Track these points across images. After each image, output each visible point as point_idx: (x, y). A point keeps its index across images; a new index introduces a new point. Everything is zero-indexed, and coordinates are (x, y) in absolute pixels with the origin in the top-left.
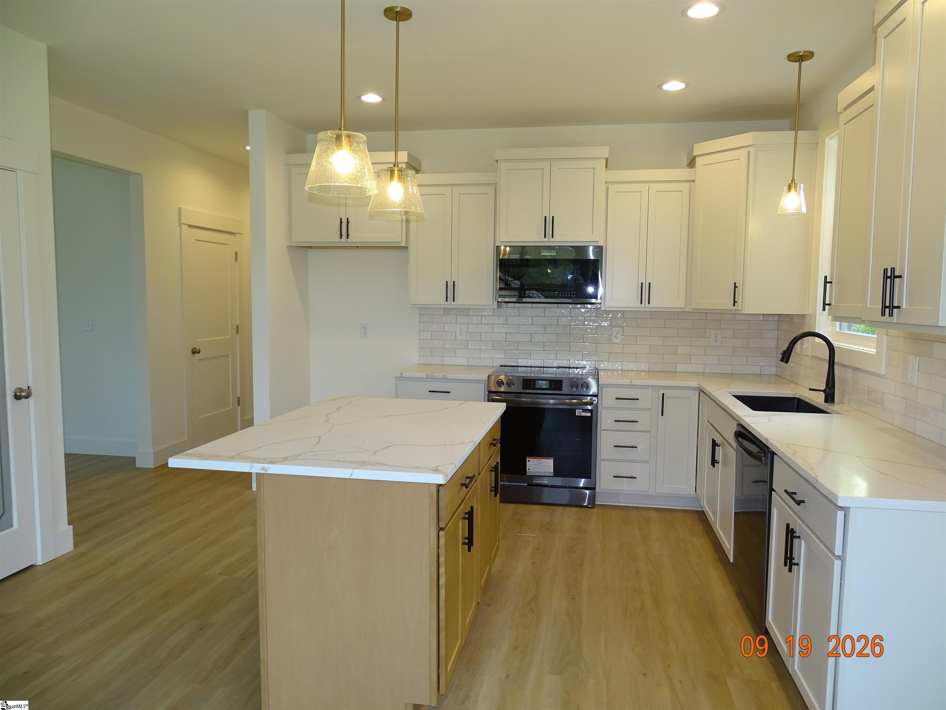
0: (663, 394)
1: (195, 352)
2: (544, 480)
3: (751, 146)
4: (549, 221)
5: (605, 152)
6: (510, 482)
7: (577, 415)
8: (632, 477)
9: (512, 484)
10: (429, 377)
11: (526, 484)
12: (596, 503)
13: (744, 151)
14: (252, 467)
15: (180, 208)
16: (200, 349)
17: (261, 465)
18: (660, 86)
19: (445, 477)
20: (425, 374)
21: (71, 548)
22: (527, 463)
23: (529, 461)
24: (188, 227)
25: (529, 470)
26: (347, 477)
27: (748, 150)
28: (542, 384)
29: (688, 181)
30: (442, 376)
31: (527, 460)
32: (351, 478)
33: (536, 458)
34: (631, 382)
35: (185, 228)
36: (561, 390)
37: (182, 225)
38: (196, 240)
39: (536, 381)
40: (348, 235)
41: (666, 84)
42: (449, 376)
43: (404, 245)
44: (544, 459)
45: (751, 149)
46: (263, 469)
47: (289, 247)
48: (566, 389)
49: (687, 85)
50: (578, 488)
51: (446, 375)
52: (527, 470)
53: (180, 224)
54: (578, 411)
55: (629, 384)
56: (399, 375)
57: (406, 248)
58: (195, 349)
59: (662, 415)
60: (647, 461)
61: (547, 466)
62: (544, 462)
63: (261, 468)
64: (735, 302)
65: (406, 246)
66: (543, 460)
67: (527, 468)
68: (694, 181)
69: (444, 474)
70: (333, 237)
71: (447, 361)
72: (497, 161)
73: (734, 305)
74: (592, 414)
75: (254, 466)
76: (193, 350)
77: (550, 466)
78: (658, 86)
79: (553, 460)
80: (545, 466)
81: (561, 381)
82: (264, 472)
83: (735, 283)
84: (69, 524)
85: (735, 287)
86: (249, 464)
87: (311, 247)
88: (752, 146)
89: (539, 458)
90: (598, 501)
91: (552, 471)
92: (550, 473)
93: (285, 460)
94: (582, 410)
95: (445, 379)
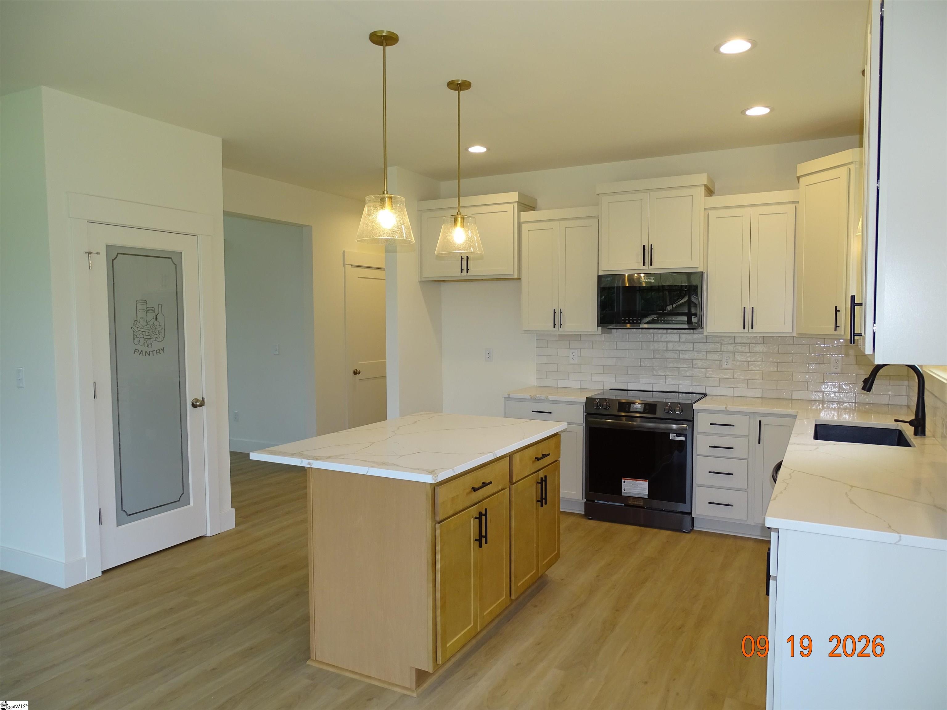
0: (760, 421)
1: (356, 373)
2: (640, 501)
3: (851, 163)
4: (648, 249)
5: (703, 179)
6: (608, 501)
7: (671, 439)
8: (728, 505)
9: (609, 503)
10: (532, 398)
11: (624, 505)
12: (694, 529)
13: (845, 169)
14: (302, 462)
15: (345, 251)
16: (360, 371)
17: (307, 461)
18: (743, 112)
19: (434, 477)
20: (529, 395)
21: (234, 527)
22: (623, 483)
23: (625, 482)
24: (351, 267)
25: (625, 490)
26: (365, 473)
27: (847, 168)
28: (636, 408)
29: (793, 202)
30: (544, 397)
31: (623, 481)
32: (367, 474)
33: (632, 480)
34: (726, 408)
35: (348, 268)
36: (655, 414)
37: (346, 265)
38: (358, 277)
39: (631, 404)
40: (467, 270)
41: (748, 110)
42: (550, 398)
43: (516, 276)
44: (639, 480)
45: (851, 167)
46: (309, 464)
47: (421, 282)
48: (660, 413)
49: (772, 110)
50: (674, 512)
51: (548, 397)
52: (623, 491)
53: (344, 265)
54: (672, 435)
55: (725, 409)
56: (507, 396)
57: (519, 279)
58: (357, 370)
59: (759, 443)
60: (746, 490)
61: (642, 488)
62: (639, 484)
63: (307, 463)
64: (836, 327)
65: (519, 277)
66: (638, 482)
67: (623, 488)
68: (798, 202)
69: (434, 475)
70: (455, 271)
71: (562, 384)
72: (599, 195)
73: (836, 330)
74: (686, 439)
75: (303, 461)
76: (354, 371)
77: (645, 488)
78: (742, 112)
79: (648, 482)
80: (641, 487)
81: (656, 405)
82: (309, 466)
83: (836, 307)
84: (232, 507)
85: (837, 311)
86: (300, 459)
87: (443, 281)
88: (853, 164)
89: (634, 480)
90: (697, 527)
91: (647, 493)
92: (645, 495)
93: (328, 458)
94: (676, 434)
95: (547, 401)
